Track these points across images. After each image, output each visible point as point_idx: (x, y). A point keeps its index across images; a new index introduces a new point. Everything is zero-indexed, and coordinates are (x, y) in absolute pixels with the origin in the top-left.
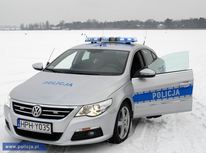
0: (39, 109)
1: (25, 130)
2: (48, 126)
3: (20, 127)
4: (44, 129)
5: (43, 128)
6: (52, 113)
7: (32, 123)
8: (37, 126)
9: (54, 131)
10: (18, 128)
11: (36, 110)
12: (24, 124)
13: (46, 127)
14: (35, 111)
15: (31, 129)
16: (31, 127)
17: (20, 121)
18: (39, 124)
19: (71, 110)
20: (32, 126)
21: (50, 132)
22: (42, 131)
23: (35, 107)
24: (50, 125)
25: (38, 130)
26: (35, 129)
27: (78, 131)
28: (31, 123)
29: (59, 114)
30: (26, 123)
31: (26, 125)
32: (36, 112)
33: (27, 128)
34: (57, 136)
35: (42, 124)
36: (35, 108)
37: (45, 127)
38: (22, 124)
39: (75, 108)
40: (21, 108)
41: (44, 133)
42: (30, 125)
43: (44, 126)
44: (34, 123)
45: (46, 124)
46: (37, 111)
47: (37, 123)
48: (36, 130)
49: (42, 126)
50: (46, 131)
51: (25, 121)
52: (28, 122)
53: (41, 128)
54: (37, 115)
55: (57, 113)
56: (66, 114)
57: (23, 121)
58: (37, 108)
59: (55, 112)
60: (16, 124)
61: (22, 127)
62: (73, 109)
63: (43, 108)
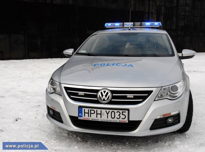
0: (108, 93)
1: (90, 120)
2: (124, 113)
3: (82, 116)
4: (118, 117)
6: (125, 97)
7: (101, 111)
8: (108, 114)
9: (130, 120)
10: (79, 118)
11: (104, 94)
12: (88, 113)
13: (121, 115)
14: (102, 95)
15: (99, 119)
16: (99, 116)
17: (83, 109)
18: (111, 111)
20: (101, 114)
21: (126, 120)
22: (115, 120)
23: (103, 91)
24: (127, 111)
25: (110, 119)
26: (105, 118)
28: (99, 111)
29: (135, 98)
30: (91, 111)
31: (91, 113)
32: (104, 97)
33: (93, 117)
34: (134, 125)
35: (116, 111)
36: (101, 93)
37: (119, 115)
38: (85, 113)
40: (79, 94)
41: (118, 122)
42: (97, 114)
43: (119, 113)
44: (103, 111)
45: (121, 111)
46: (106, 96)
47: (108, 111)
48: (107, 119)
49: (116, 113)
50: (121, 119)
51: (90, 109)
52: (95, 110)
53: (113, 117)
54: (106, 101)
55: (132, 97)
56: (144, 98)
57: (87, 111)
58: (104, 92)
59: (129, 96)
60: (76, 114)
61: (86, 117)
62: (152, 91)
63: (113, 92)
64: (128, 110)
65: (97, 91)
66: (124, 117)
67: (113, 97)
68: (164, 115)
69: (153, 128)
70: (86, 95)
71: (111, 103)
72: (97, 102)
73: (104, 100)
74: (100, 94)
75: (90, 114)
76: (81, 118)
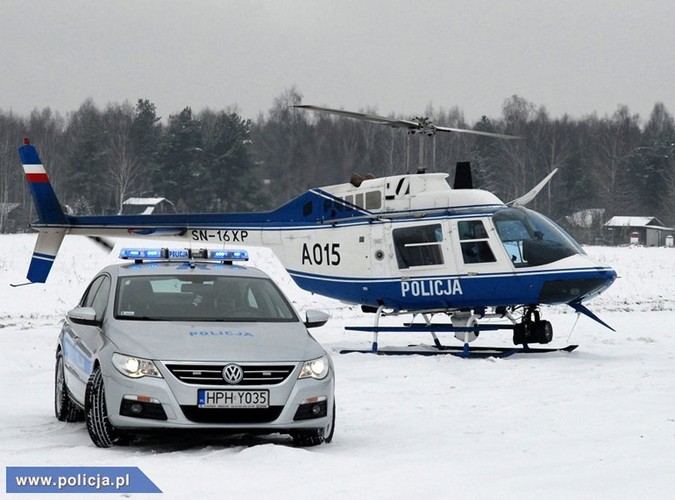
0: (237, 370)
1: (216, 407)
2: (263, 395)
3: (203, 404)
4: (256, 401)
5: (254, 399)
6: (261, 375)
7: (232, 394)
8: (241, 397)
9: (271, 404)
10: (199, 406)
11: (233, 372)
14: (230, 373)
15: (229, 405)
16: (229, 401)
17: (206, 392)
18: (246, 392)
19: (291, 368)
20: (231, 398)
21: (266, 406)
22: (252, 405)
23: (229, 367)
24: (267, 393)
25: (244, 405)
26: (238, 402)
27: (303, 402)
28: (229, 394)
29: (273, 375)
30: (218, 395)
31: (217, 398)
32: (233, 375)
33: (221, 404)
34: (275, 411)
35: (252, 393)
36: (228, 370)
37: (257, 398)
38: (208, 398)
39: (296, 364)
40: (194, 374)
41: (255, 407)
42: (226, 398)
43: (256, 396)
44: (235, 393)
45: (259, 393)
46: (236, 373)
47: (241, 393)
48: (240, 405)
49: (252, 396)
50: (259, 403)
51: (216, 392)
52: (224, 392)
54: (236, 381)
55: (270, 374)
56: (285, 376)
57: (211, 394)
58: (233, 368)
59: (265, 373)
60: (192, 401)
61: (209, 404)
62: (293, 367)
63: (244, 368)
64: (268, 390)
65: (221, 368)
66: (263, 400)
67: (245, 375)
68: (310, 400)
69: (297, 418)
70: (203, 375)
71: (242, 383)
72: (224, 382)
73: (233, 379)
74: (226, 370)
75: (215, 399)
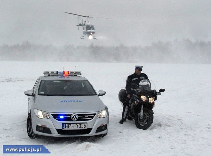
0: (76, 116)
5: (82, 126)
8: (77, 126)
9: (88, 128)
10: (62, 129)
13: (84, 126)
15: (73, 129)
17: (65, 124)
18: (79, 124)
20: (74, 126)
21: (86, 129)
22: (81, 129)
24: (86, 124)
25: (78, 128)
27: (99, 126)
31: (69, 126)
32: (74, 118)
34: (89, 130)
35: (81, 124)
36: (73, 116)
38: (66, 126)
42: (72, 126)
44: (75, 124)
45: (83, 124)
46: (75, 117)
50: (83, 128)
51: (68, 124)
52: (71, 124)
53: (80, 127)
55: (87, 117)
56: (93, 117)
58: (74, 115)
60: (60, 127)
61: (66, 128)
62: (96, 114)
63: (78, 115)
65: (70, 115)
67: (79, 118)
68: (101, 125)
69: (97, 131)
71: (78, 120)
72: (71, 120)
73: (75, 119)
76: (64, 129)
